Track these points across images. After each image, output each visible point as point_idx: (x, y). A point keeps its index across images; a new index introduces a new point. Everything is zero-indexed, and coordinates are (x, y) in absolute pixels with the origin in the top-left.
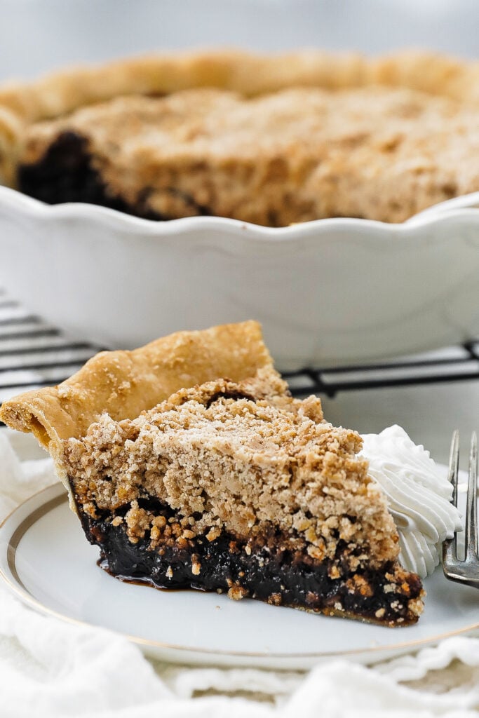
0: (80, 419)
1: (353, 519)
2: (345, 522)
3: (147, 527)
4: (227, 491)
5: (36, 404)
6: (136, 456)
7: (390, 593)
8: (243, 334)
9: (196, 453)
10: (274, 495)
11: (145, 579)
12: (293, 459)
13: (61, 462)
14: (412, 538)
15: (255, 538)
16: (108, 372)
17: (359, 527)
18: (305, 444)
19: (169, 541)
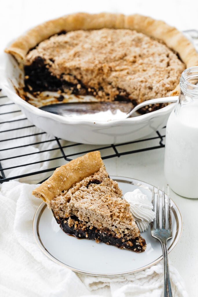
0: (54, 192)
1: (128, 229)
2: (126, 230)
3: (73, 224)
4: (94, 219)
5: (42, 192)
6: (70, 207)
7: (137, 245)
8: (95, 156)
9: (86, 210)
10: (107, 222)
11: (73, 235)
12: (112, 213)
13: (50, 206)
14: (143, 223)
15: (102, 230)
16: (60, 176)
17: (130, 231)
18: (114, 208)
19: (80, 228)
